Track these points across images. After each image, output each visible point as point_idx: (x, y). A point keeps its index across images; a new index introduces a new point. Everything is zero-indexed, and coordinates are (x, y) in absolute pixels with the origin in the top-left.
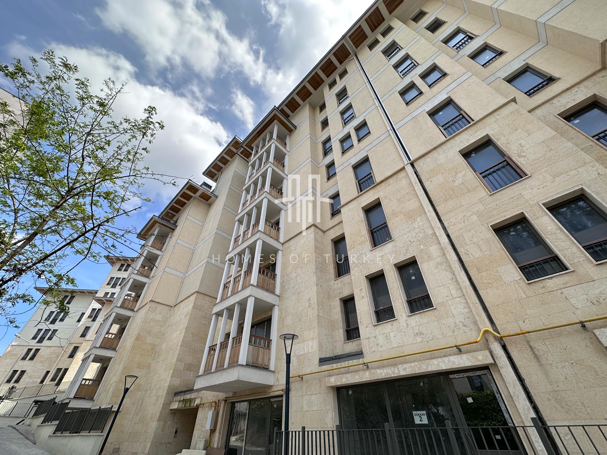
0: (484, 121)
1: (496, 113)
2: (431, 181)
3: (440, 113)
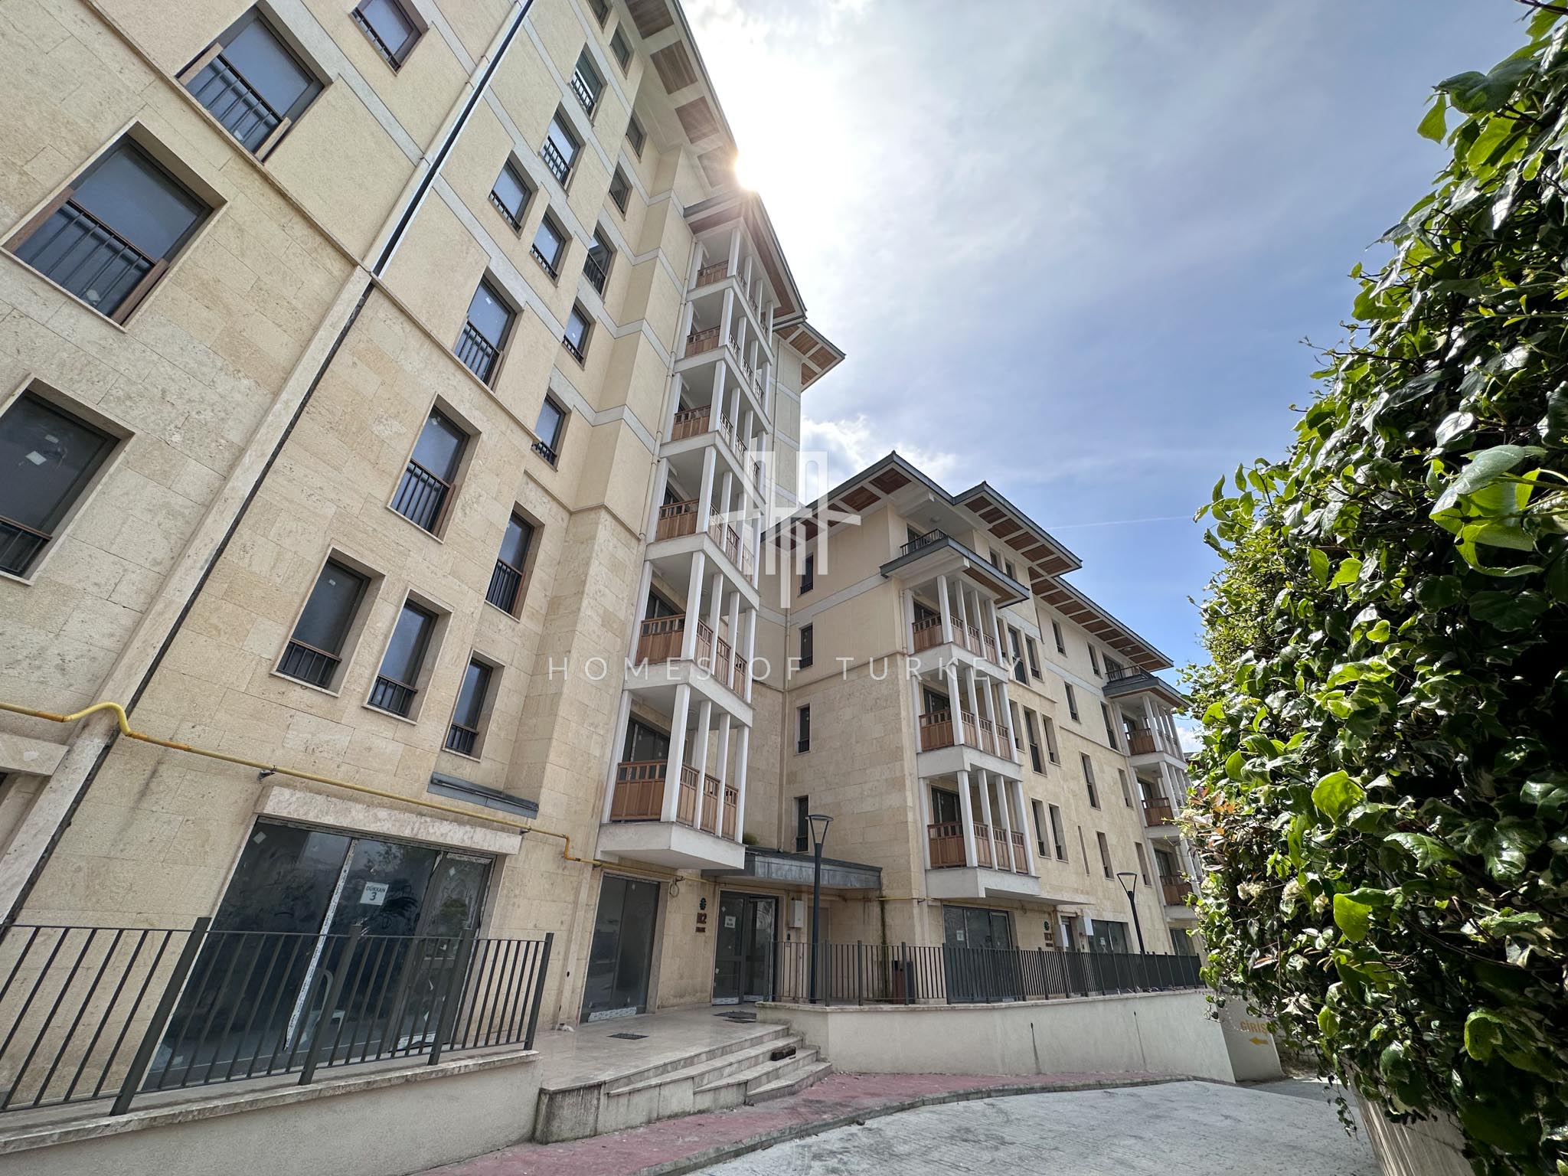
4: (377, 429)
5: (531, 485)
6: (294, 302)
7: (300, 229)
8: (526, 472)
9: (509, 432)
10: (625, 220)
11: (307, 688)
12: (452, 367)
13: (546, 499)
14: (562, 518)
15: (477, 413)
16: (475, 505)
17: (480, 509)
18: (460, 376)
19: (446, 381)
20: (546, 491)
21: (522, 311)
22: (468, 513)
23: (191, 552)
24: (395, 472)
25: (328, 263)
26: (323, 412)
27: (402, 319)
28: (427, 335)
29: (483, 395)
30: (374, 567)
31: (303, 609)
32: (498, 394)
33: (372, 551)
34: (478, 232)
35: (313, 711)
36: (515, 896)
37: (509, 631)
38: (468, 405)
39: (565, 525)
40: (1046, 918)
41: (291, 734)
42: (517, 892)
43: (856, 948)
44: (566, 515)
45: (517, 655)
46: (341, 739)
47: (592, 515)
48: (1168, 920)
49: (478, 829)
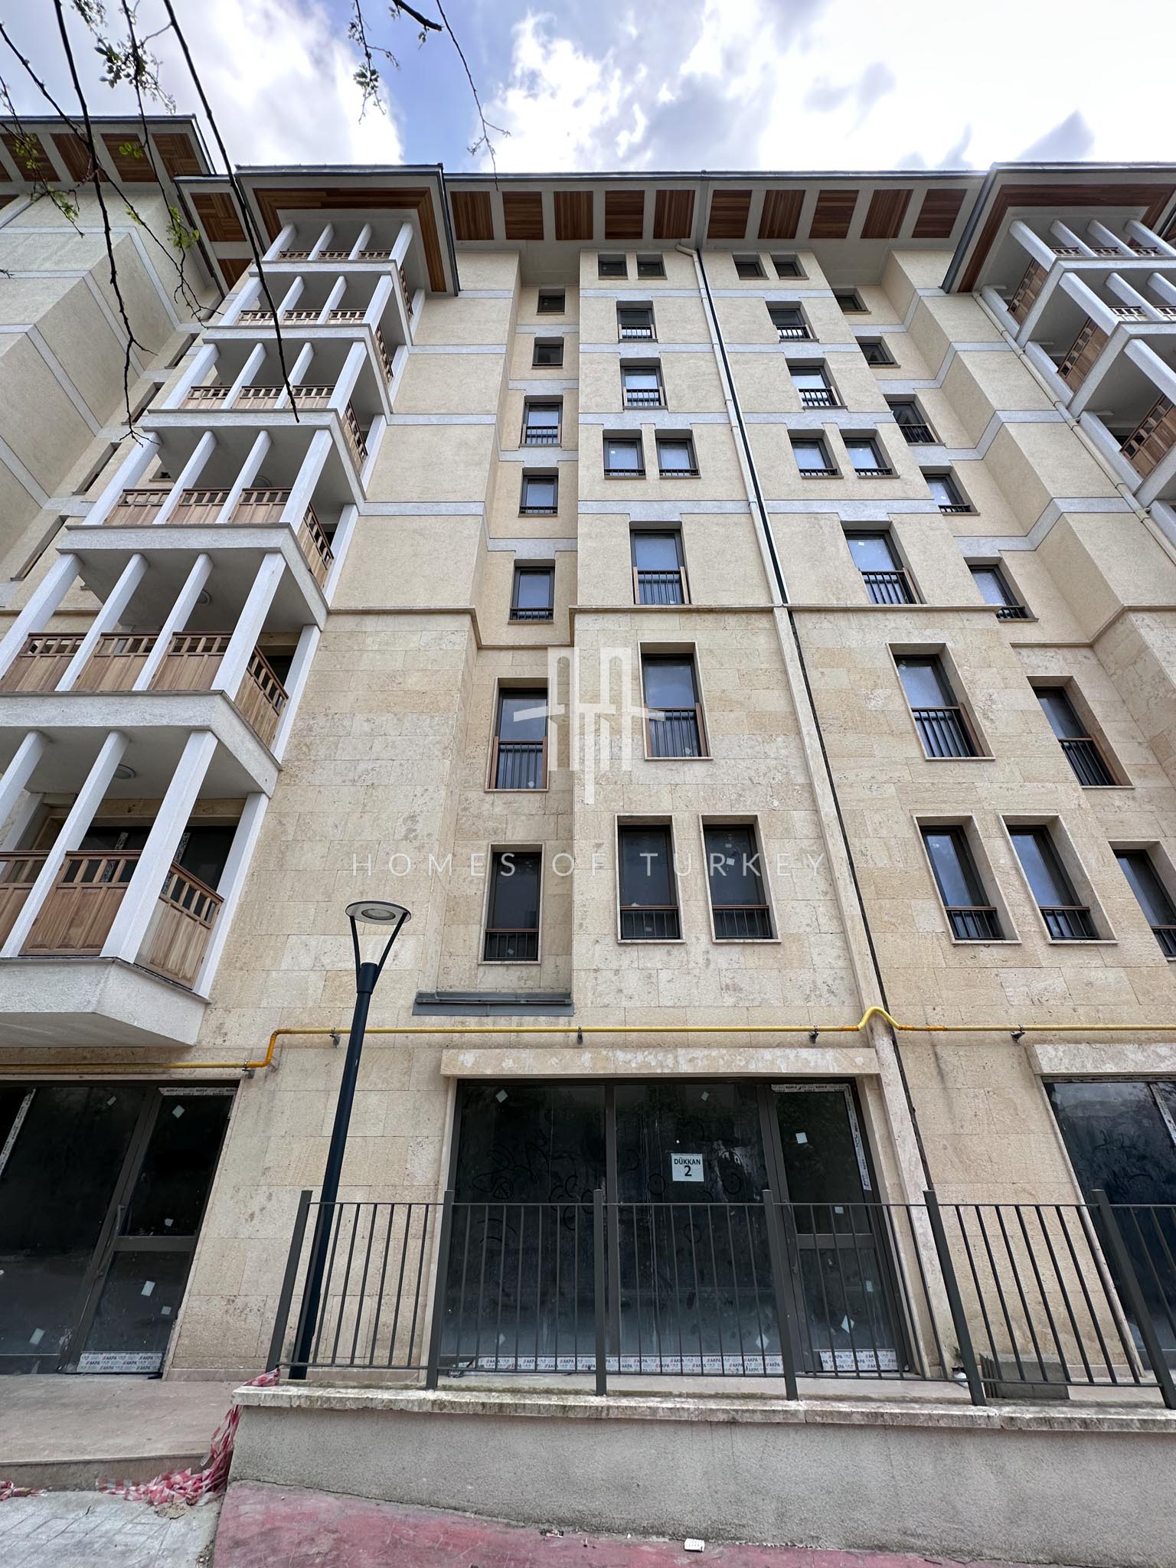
0: (944, 615)
1: (965, 615)
2: (822, 673)
6: (763, 666)
8: (1014, 646)
9: (966, 623)
10: (899, 367)
12: (880, 616)
14: (1085, 657)
15: (928, 632)
16: (994, 706)
17: (1001, 707)
18: (889, 617)
19: (886, 629)
20: (1044, 646)
21: (890, 524)
22: (993, 718)
23: (837, 874)
24: (910, 727)
25: (758, 625)
27: (823, 616)
28: (846, 610)
29: (920, 614)
30: (957, 814)
32: (932, 602)
34: (815, 507)
37: (1131, 803)
38: (916, 633)
39: (1094, 661)
41: (1010, 991)
44: (1086, 652)
45: (1164, 824)
46: (1055, 982)
47: (1120, 627)
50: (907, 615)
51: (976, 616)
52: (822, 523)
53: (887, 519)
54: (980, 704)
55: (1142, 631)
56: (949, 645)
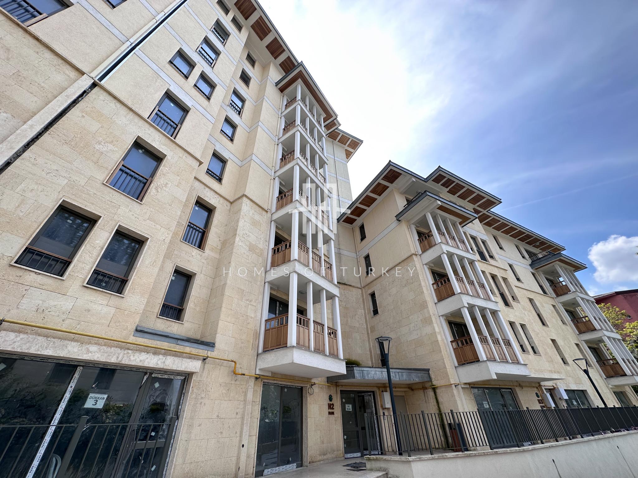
0: (178, 148)
1: (187, 155)
3: (172, 105)
4: (97, 147)
5: (207, 189)
6: (43, 84)
7: (48, 55)
8: (195, 178)
9: (184, 157)
10: (249, 89)
11: (40, 274)
12: (147, 126)
13: (217, 196)
14: (227, 205)
15: (163, 147)
16: (164, 188)
17: (167, 190)
18: (152, 129)
19: (144, 131)
20: (216, 192)
21: (190, 109)
22: (159, 191)
24: (112, 169)
25: (67, 72)
26: (60, 135)
27: (115, 101)
28: (131, 109)
29: (167, 140)
30: (94, 212)
31: (38, 230)
32: (177, 140)
33: (93, 204)
34: (162, 74)
35: (44, 287)
36: (202, 398)
37: (199, 256)
38: (158, 143)
39: (228, 208)
40: (536, 390)
41: (25, 301)
42: (203, 396)
43: (421, 416)
44: (229, 204)
45: (204, 268)
46: (66, 304)
47: (240, 200)
48: (610, 386)
49: (168, 357)
50: (161, 136)
51: (191, 158)
52: (159, 81)
53: (190, 106)
54: (159, 184)
55: (243, 204)
56: (168, 157)
